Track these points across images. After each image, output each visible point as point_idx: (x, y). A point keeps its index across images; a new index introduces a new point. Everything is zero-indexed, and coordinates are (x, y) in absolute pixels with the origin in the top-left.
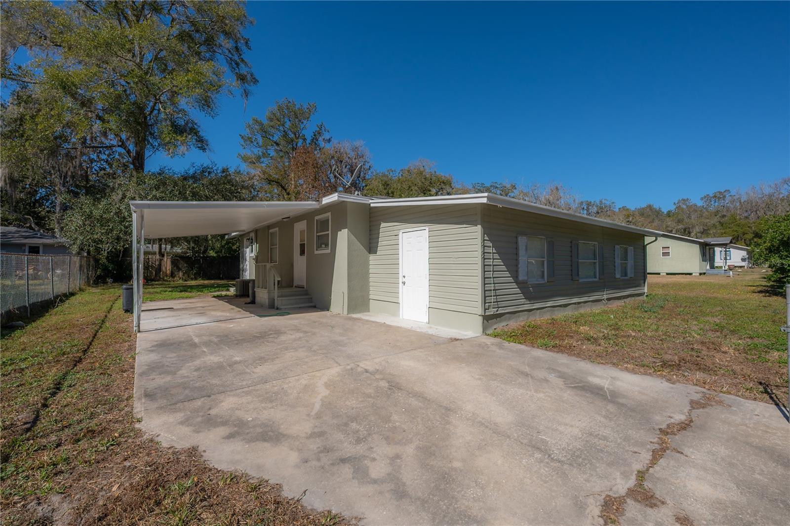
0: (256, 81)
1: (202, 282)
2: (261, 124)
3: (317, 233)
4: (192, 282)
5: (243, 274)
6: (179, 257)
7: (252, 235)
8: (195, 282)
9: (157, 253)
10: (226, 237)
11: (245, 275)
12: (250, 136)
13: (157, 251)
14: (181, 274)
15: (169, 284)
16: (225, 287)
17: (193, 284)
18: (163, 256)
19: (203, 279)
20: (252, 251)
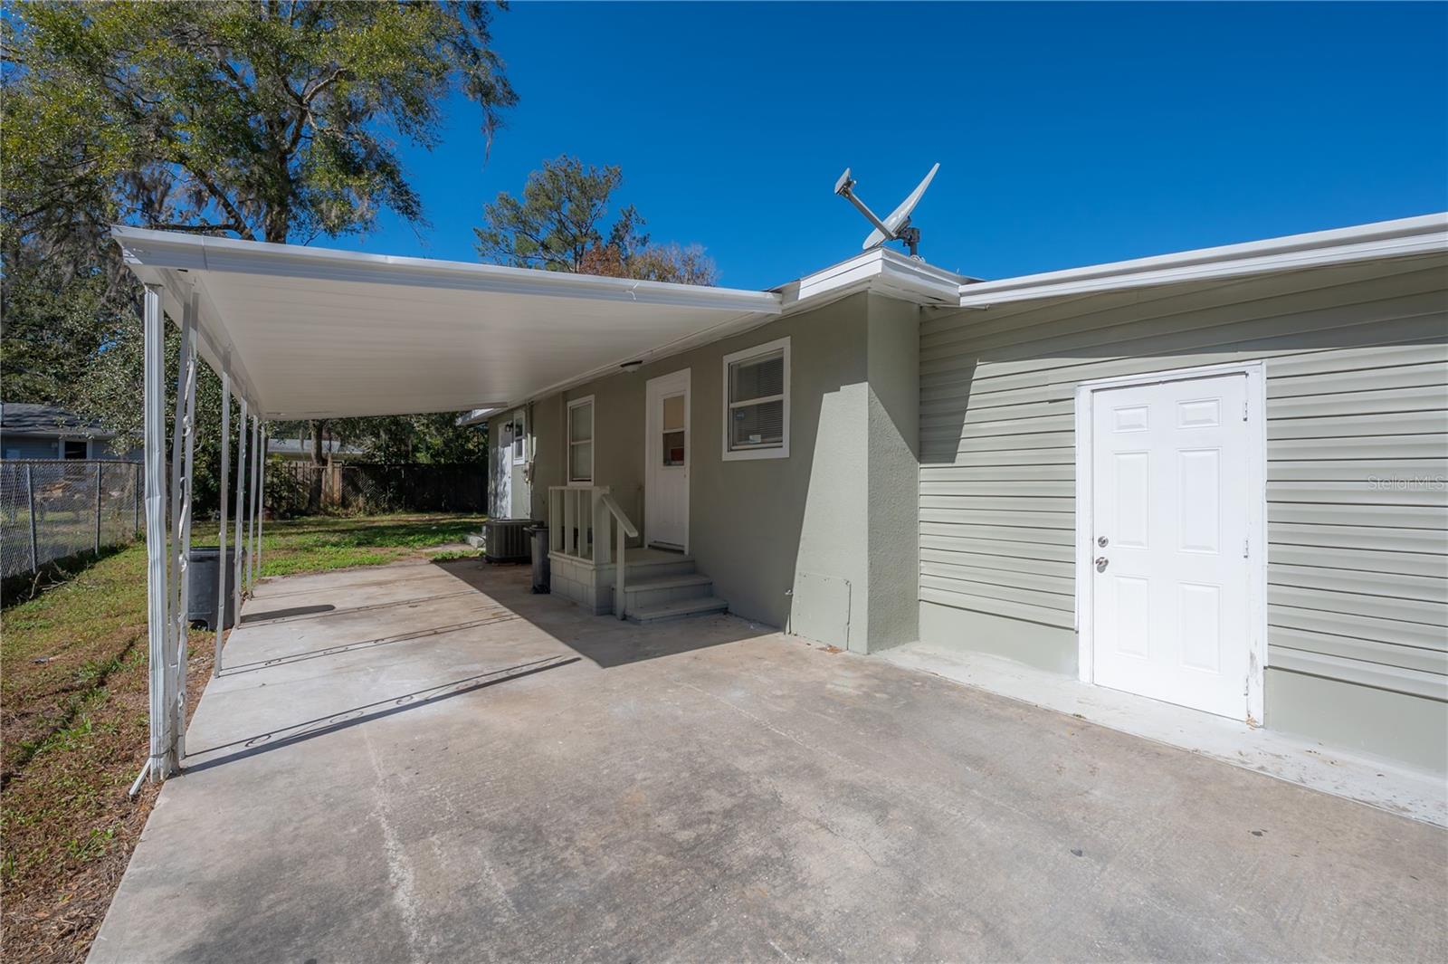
0: (512, 97)
1: (404, 517)
2: (515, 207)
3: (731, 400)
4: (384, 518)
5: (495, 503)
6: (357, 465)
7: (521, 416)
8: (389, 517)
9: (313, 456)
10: (459, 421)
11: (501, 507)
12: (495, 231)
13: (313, 452)
14: (361, 500)
15: (336, 523)
16: (454, 532)
17: (386, 524)
18: (325, 462)
19: (406, 511)
20: (519, 453)
